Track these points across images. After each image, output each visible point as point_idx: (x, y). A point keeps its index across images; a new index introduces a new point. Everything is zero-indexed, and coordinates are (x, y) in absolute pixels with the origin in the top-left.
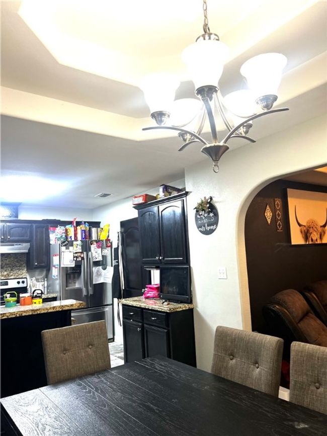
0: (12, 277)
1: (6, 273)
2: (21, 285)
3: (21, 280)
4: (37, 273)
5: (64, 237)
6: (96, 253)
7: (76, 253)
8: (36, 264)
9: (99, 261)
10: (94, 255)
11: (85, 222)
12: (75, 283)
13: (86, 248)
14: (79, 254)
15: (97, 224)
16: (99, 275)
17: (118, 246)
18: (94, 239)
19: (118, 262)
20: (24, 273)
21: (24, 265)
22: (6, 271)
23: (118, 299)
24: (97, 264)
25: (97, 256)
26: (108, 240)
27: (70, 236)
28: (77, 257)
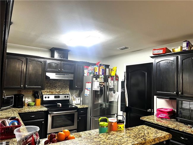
0: (61, 93)
1: (58, 91)
2: (67, 98)
3: (66, 96)
5: (93, 72)
6: (111, 83)
8: (76, 87)
10: (110, 85)
12: (99, 100)
13: (106, 80)
14: (102, 83)
19: (124, 90)
20: (68, 92)
22: (58, 89)
24: (111, 90)
25: (111, 85)
26: (117, 76)
27: (96, 72)
28: (101, 85)
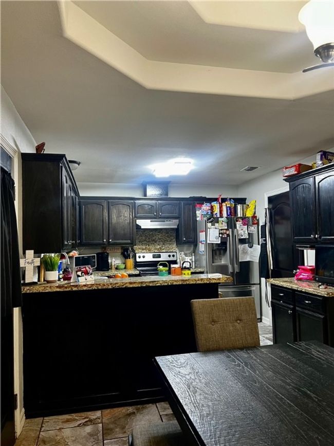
0: (164, 251)
1: (158, 247)
2: (172, 259)
3: (171, 254)
4: (185, 247)
5: (209, 213)
6: (242, 231)
7: (222, 230)
8: (184, 239)
9: (245, 239)
10: (239, 233)
11: (230, 199)
12: (221, 259)
13: (231, 224)
14: (224, 231)
15: (242, 201)
16: (245, 252)
17: (266, 224)
18: (239, 216)
19: (266, 240)
20: (174, 247)
21: (174, 240)
22: (158, 245)
23: (266, 279)
24: (242, 241)
25: (243, 234)
26: (254, 217)
27: (216, 212)
28: (222, 234)
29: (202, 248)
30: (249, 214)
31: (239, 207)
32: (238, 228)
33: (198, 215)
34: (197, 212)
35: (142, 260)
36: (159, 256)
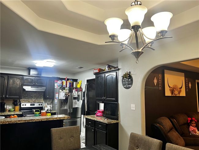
2: (40, 106)
3: (40, 104)
4: (48, 101)
5: (61, 85)
6: (75, 93)
7: (66, 93)
8: (48, 97)
11: (71, 79)
12: (65, 107)
13: (71, 91)
15: (76, 80)
16: (76, 103)
17: (85, 91)
18: (74, 87)
19: (85, 98)
20: (42, 100)
22: (34, 99)
23: (83, 115)
25: (75, 95)
26: (81, 88)
27: (64, 85)
28: (66, 95)
29: (56, 101)
30: (79, 86)
31: (75, 83)
32: (73, 92)
33: (55, 85)
34: (55, 84)
35: (24, 106)
36: (34, 105)
